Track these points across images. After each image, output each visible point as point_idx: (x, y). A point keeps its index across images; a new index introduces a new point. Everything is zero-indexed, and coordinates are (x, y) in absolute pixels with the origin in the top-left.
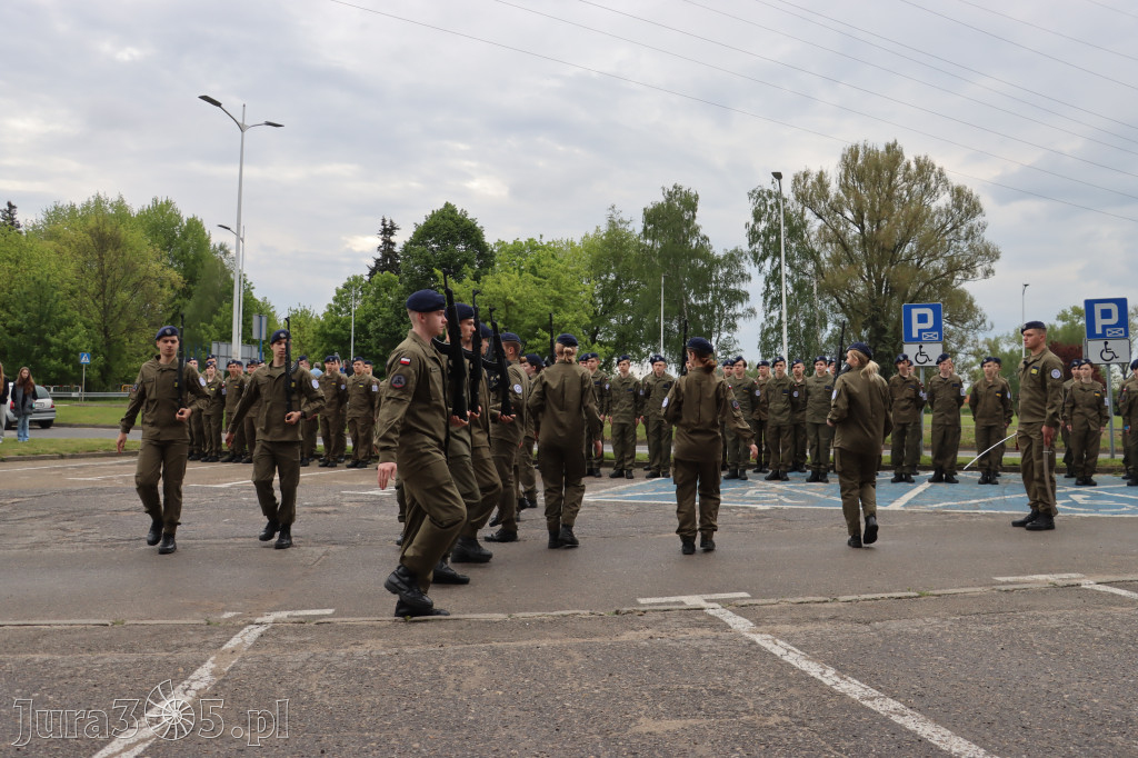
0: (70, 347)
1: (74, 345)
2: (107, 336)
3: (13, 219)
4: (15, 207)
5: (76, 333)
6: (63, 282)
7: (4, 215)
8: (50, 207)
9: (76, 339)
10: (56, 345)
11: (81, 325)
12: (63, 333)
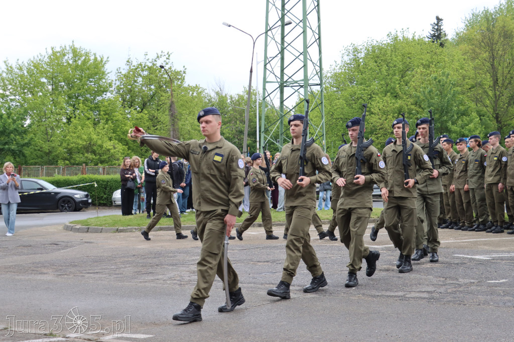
0: (466, 132)
1: (470, 131)
2: (498, 121)
3: (440, 30)
4: (441, 20)
5: (471, 121)
6: (464, 80)
7: (433, 28)
8: (469, 16)
9: (471, 126)
10: (455, 132)
11: (474, 114)
12: (460, 122)
